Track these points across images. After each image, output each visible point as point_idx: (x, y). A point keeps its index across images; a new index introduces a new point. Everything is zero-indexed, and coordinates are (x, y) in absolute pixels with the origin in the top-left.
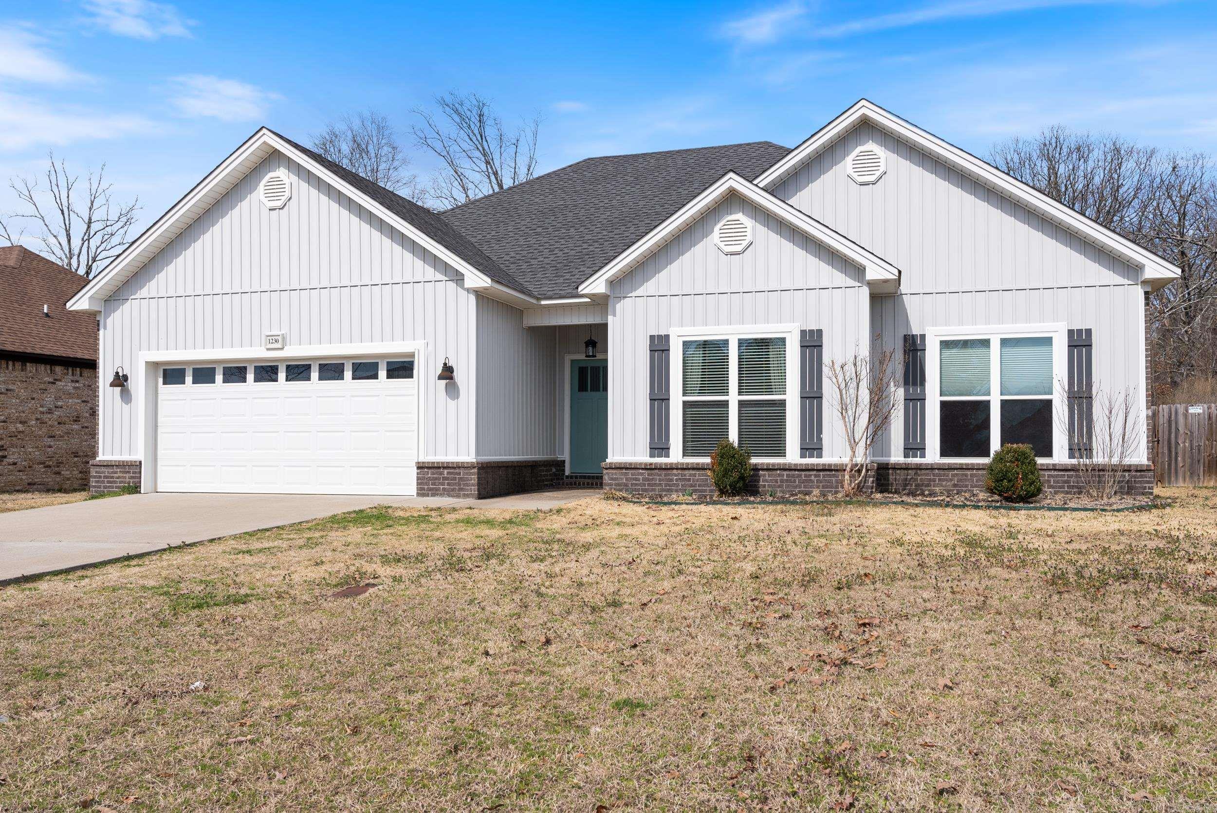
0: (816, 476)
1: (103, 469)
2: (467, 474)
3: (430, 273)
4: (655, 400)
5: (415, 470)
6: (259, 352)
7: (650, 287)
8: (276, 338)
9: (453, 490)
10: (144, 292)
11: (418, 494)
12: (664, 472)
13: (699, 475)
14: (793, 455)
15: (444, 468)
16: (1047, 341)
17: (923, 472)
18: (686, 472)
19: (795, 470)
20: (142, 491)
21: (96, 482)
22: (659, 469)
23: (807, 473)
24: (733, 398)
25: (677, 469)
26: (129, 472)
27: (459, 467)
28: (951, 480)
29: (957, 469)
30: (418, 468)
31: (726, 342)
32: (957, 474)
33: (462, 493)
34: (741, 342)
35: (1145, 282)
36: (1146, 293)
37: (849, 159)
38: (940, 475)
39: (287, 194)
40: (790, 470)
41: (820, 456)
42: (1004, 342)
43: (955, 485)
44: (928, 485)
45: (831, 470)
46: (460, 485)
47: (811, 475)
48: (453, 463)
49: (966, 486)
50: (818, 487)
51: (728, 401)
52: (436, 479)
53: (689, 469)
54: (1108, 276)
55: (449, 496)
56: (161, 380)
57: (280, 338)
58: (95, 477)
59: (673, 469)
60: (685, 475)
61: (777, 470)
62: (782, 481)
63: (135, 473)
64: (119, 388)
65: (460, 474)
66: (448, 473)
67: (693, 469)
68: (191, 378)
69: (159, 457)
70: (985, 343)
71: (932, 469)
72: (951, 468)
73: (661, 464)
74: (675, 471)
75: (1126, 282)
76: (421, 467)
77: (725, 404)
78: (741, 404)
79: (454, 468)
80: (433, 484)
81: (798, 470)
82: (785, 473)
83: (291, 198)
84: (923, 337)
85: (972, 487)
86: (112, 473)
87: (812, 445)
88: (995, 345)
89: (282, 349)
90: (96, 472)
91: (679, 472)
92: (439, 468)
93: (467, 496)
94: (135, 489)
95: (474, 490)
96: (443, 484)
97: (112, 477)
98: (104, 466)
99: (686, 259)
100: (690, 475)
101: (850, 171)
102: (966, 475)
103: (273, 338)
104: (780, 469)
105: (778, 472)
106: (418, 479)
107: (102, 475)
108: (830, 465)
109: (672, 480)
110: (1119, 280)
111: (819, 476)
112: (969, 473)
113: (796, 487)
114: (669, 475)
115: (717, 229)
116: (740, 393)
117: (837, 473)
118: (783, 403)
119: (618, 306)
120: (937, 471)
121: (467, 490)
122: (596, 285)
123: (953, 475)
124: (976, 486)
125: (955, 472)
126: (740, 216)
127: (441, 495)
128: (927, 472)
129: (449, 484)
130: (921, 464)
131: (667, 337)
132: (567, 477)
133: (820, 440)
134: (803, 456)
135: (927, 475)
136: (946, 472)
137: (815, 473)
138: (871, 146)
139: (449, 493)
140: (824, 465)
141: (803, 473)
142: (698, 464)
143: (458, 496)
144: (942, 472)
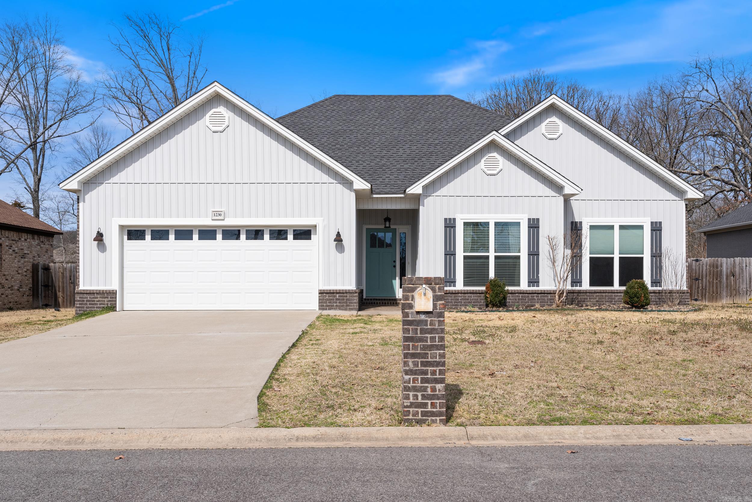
0: (537, 296)
1: (85, 296)
2: (351, 296)
3: (325, 178)
4: (447, 254)
5: (317, 295)
6: (207, 221)
7: (444, 191)
8: (220, 213)
9: (343, 306)
10: (115, 179)
11: (320, 309)
12: (453, 295)
13: (474, 297)
14: (524, 285)
15: (337, 293)
16: (641, 227)
17: (581, 294)
18: (466, 295)
19: (526, 293)
20: (117, 310)
21: (80, 304)
22: (451, 293)
23: (532, 295)
24: (492, 254)
25: (461, 293)
26: (107, 298)
27: (346, 293)
28: (595, 298)
29: (598, 293)
30: (319, 293)
31: (487, 224)
32: (598, 296)
33: (348, 308)
34: (497, 224)
35: (685, 200)
36: (686, 205)
37: (543, 125)
38: (589, 296)
39: (226, 123)
40: (523, 293)
41: (538, 286)
42: (622, 227)
43: (597, 301)
44: (584, 301)
45: (544, 293)
46: (347, 303)
47: (534, 296)
48: (343, 290)
49: (603, 302)
50: (538, 302)
51: (489, 256)
52: (331, 299)
53: (468, 293)
54: (670, 196)
55: (340, 309)
56: (126, 237)
57: (222, 213)
58: (79, 301)
59: (458, 293)
60: (466, 297)
61: (516, 293)
62: (519, 299)
63: (113, 298)
64: (97, 242)
65: (347, 296)
66: (339, 296)
67: (470, 293)
68: (150, 236)
69: (125, 287)
70: (612, 227)
71: (586, 293)
72: (595, 292)
73: (452, 291)
74: (460, 295)
75: (677, 199)
76: (321, 293)
77: (487, 257)
78: (496, 258)
79: (343, 293)
80: (329, 303)
81: (528, 293)
82: (521, 295)
83: (228, 126)
84: (581, 223)
85: (606, 302)
86: (93, 298)
87: (534, 280)
88: (616, 229)
89: (223, 220)
90: (80, 298)
91: (462, 295)
92: (334, 293)
93: (351, 309)
94: (113, 308)
95: (356, 306)
96: (336, 303)
97: (94, 301)
98: (86, 293)
99: (465, 176)
100: (469, 297)
101: (544, 131)
102: (603, 296)
103: (218, 213)
104: (518, 293)
105: (517, 294)
106: (319, 300)
107: (85, 300)
108: (544, 291)
109: (458, 299)
110: (675, 198)
111: (538, 296)
112: (604, 294)
113: (526, 303)
114: (456, 296)
115: (483, 161)
116: (495, 252)
117: (547, 295)
118: (518, 258)
119: (425, 201)
120: (588, 294)
121: (352, 306)
122: (416, 189)
123: (596, 296)
124: (607, 302)
125: (598, 294)
126: (495, 154)
127: (335, 309)
128: (583, 294)
129: (339, 303)
130: (580, 290)
131: (454, 219)
132: (365, 299)
133: (538, 277)
134: (529, 286)
135: (583, 296)
136: (593, 294)
137: (536, 295)
138: (554, 119)
139: (340, 308)
140: (541, 291)
141: (530, 295)
142: (473, 290)
143: (346, 310)
144: (591, 294)
